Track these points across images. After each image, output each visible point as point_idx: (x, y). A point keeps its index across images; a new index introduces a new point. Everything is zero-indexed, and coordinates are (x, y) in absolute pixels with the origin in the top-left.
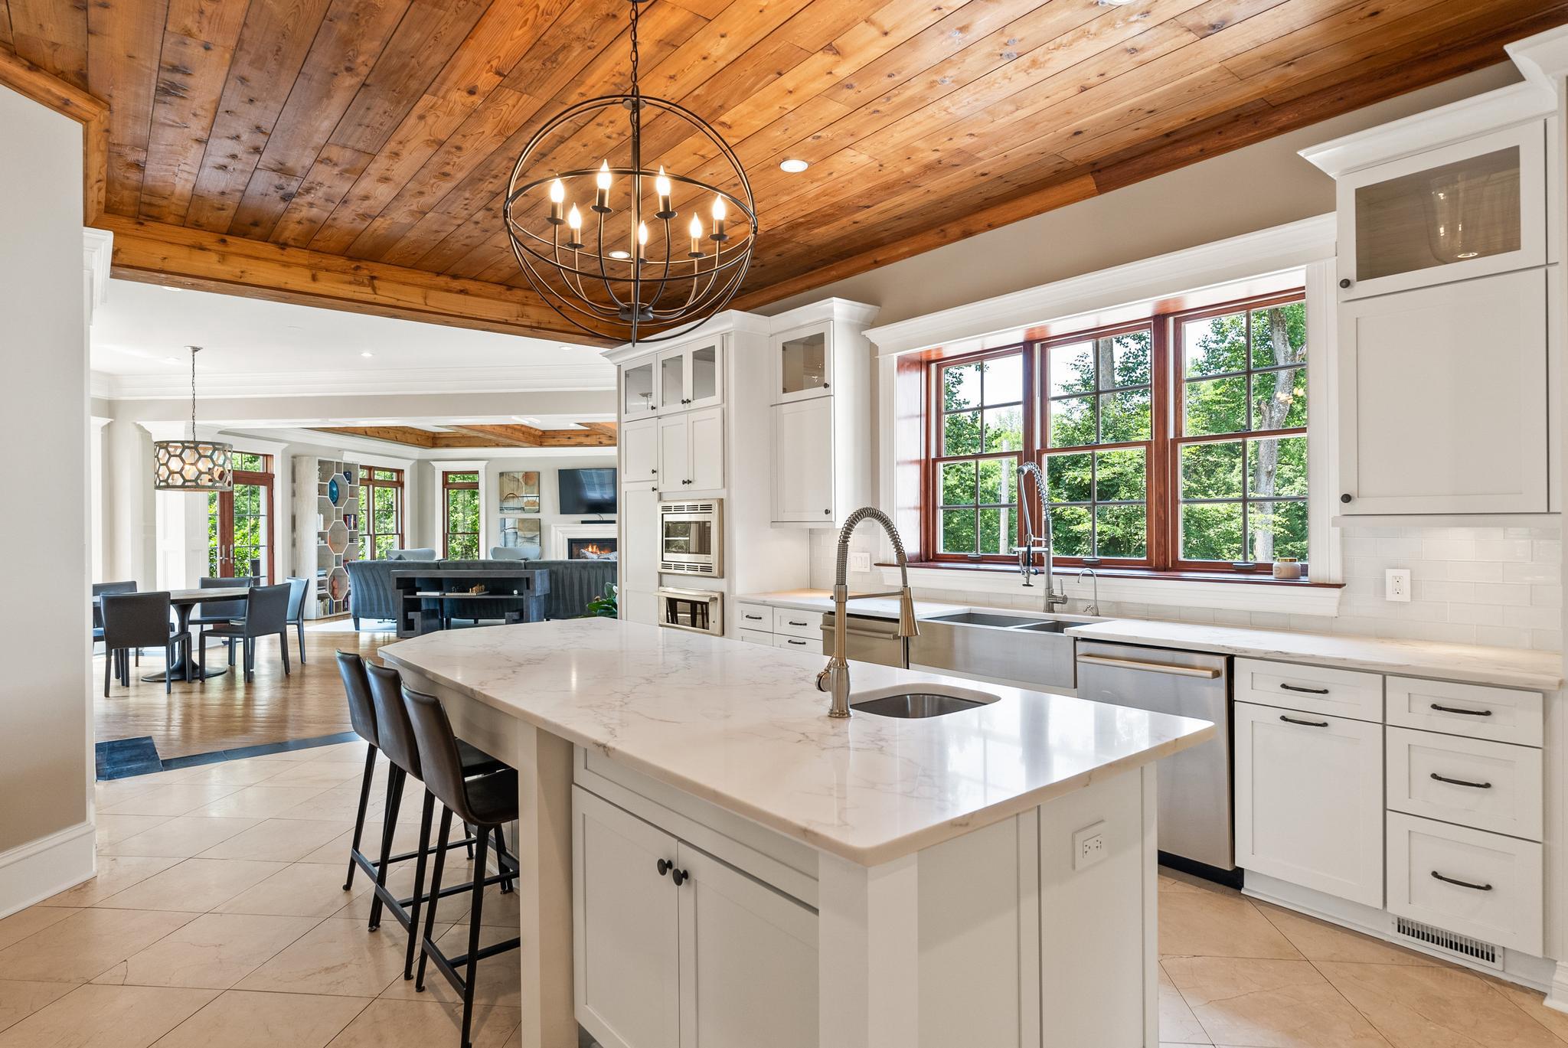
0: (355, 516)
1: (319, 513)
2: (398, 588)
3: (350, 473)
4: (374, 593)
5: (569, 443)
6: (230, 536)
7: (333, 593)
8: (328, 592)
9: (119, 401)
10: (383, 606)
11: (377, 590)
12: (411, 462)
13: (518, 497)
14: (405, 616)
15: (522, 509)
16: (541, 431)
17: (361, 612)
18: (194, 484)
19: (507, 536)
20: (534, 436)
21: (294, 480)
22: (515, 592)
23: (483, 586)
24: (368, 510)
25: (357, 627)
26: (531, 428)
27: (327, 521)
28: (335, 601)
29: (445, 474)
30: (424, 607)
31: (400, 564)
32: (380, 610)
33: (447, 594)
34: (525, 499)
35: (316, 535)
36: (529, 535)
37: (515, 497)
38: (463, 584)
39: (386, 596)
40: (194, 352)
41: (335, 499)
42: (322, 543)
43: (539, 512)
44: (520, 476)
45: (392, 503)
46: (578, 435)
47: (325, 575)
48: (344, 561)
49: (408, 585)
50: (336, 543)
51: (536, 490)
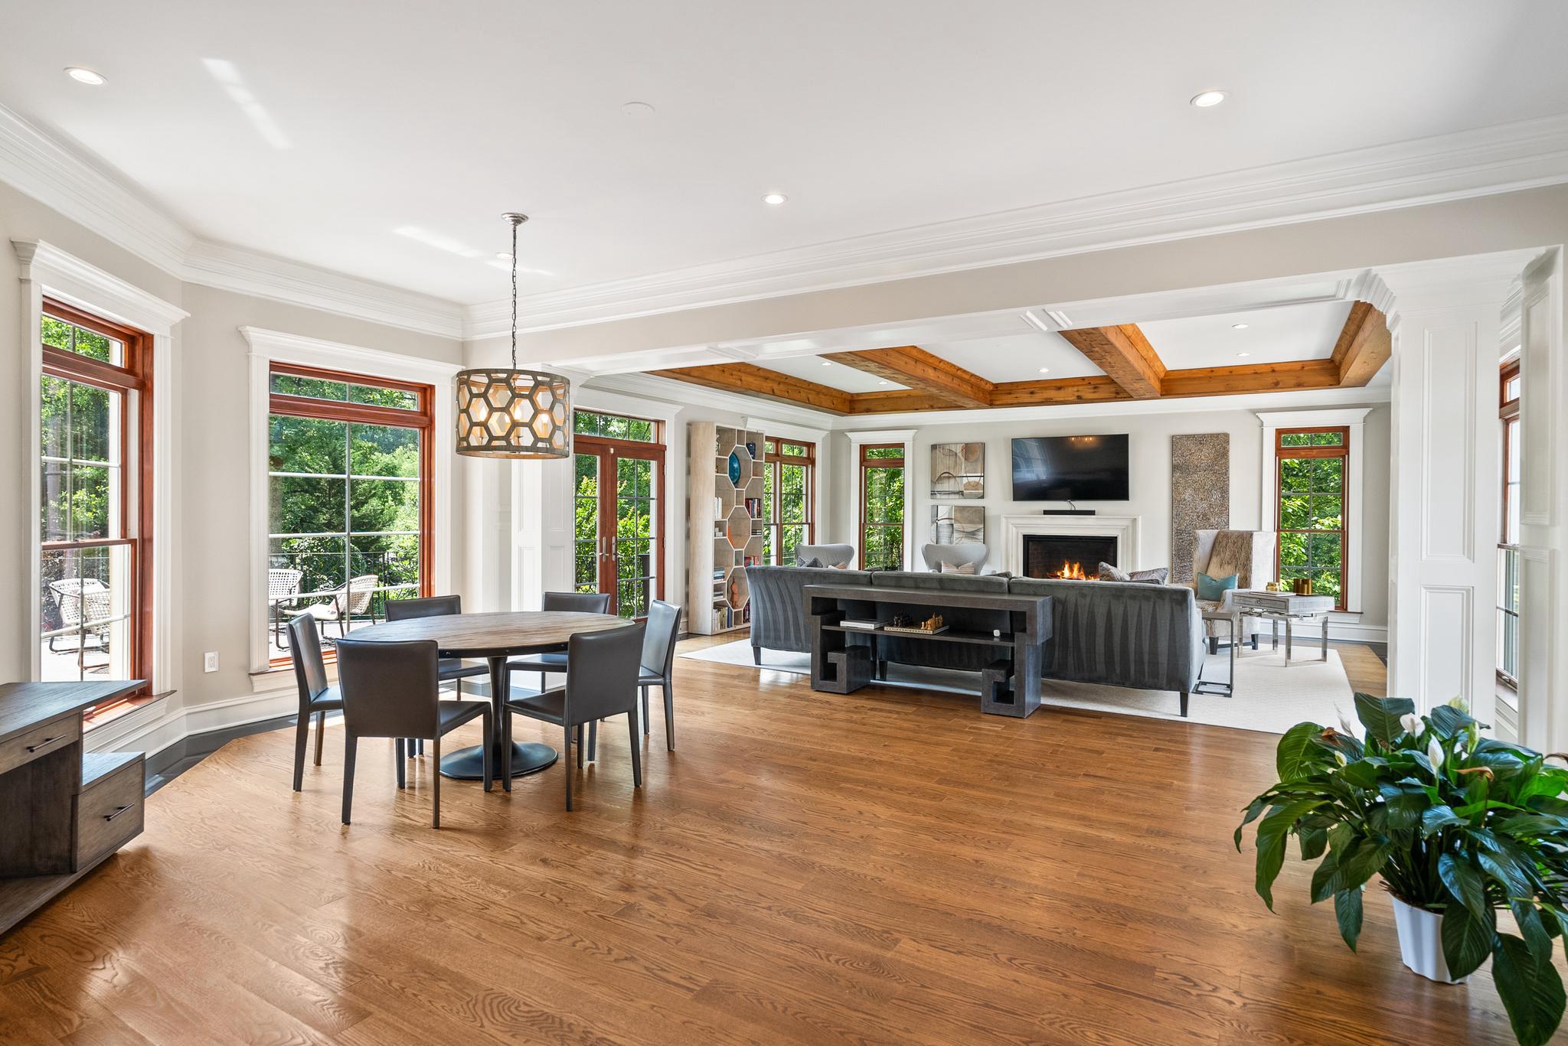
0: (759, 500)
1: (717, 496)
2: (814, 613)
3: (754, 444)
4: (780, 613)
5: (1032, 400)
6: (612, 526)
7: (732, 600)
8: (726, 599)
9: (472, 342)
10: (792, 635)
11: (785, 611)
12: (824, 434)
13: (955, 477)
14: (824, 657)
15: (961, 493)
16: (993, 384)
17: (762, 639)
18: (503, 443)
19: (941, 529)
20: (984, 391)
21: (689, 454)
22: (997, 633)
23: (941, 617)
24: (775, 494)
25: (758, 661)
26: (982, 379)
27: (726, 506)
28: (734, 611)
29: (864, 448)
30: (848, 644)
31: (816, 574)
32: (787, 638)
33: (885, 628)
34: (965, 480)
35: (712, 525)
36: (970, 528)
37: (950, 477)
38: (911, 615)
39: (796, 618)
40: (515, 225)
41: (736, 477)
42: (720, 535)
43: (983, 497)
44: (958, 450)
45: (801, 487)
46: (1046, 388)
47: (723, 577)
48: (746, 558)
49: (829, 610)
50: (736, 536)
51: (979, 468)
